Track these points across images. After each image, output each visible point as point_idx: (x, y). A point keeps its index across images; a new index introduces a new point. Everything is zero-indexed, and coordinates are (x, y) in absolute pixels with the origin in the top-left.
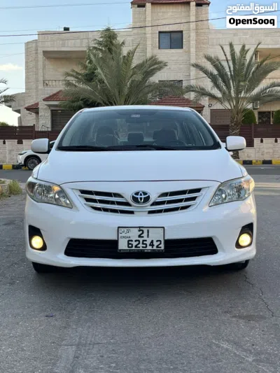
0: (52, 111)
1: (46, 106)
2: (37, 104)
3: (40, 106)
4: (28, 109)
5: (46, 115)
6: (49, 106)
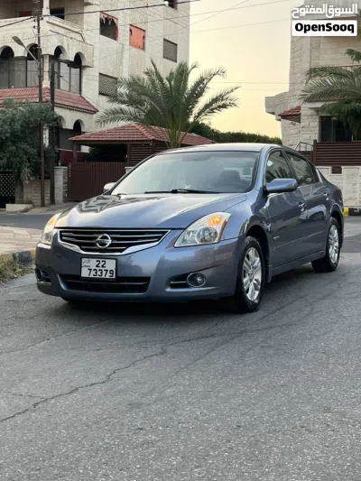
0: (321, 117)
1: (313, 111)
2: (299, 108)
3: (303, 112)
4: (284, 116)
5: (311, 124)
6: (317, 110)
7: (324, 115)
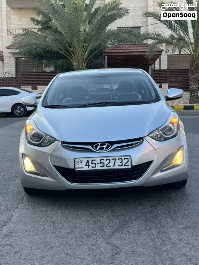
0: (16, 58)
1: (11, 54)
2: (2, 52)
3: (5, 54)
5: (11, 62)
7: (17, 56)
